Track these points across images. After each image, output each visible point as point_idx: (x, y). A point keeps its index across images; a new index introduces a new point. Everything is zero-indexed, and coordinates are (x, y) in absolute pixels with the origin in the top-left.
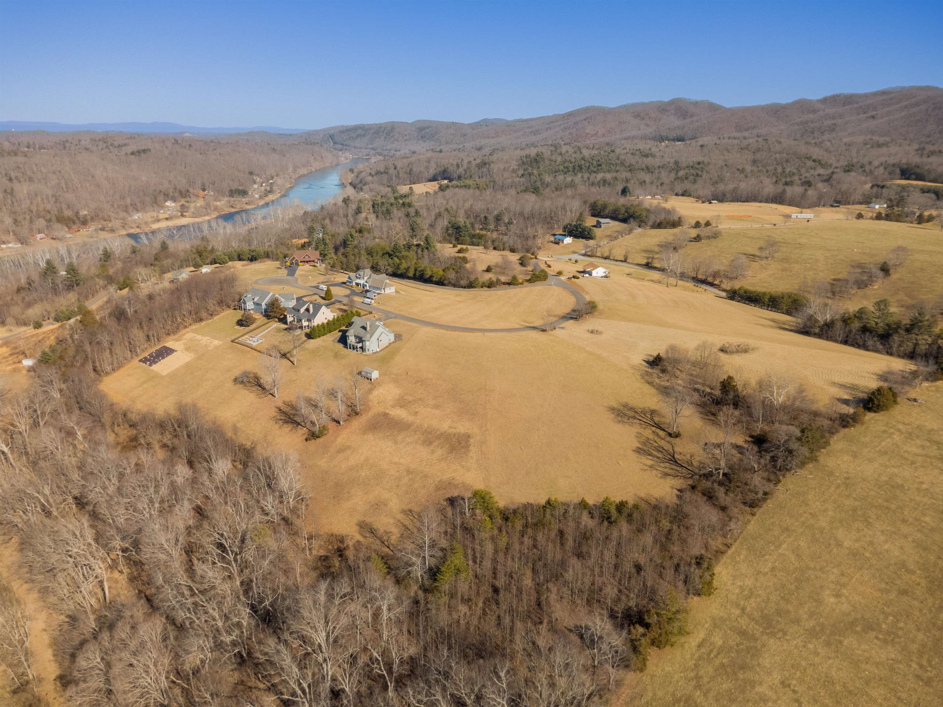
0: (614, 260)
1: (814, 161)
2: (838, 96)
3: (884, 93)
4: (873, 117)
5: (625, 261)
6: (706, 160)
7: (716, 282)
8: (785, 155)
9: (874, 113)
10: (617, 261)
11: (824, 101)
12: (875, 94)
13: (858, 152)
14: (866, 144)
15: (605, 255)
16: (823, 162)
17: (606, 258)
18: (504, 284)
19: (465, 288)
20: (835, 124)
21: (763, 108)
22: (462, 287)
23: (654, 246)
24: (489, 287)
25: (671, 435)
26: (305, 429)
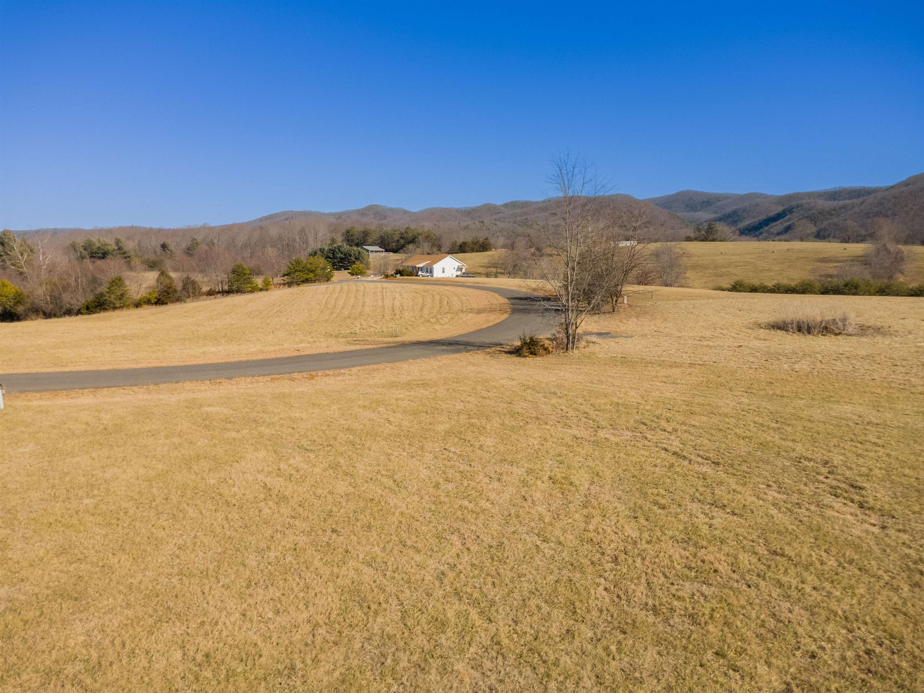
2: (516, 202)
4: (555, 214)
9: (553, 212)
11: (506, 205)
18: (211, 293)
19: (79, 312)
21: (457, 211)
22: (69, 312)
24: (163, 303)
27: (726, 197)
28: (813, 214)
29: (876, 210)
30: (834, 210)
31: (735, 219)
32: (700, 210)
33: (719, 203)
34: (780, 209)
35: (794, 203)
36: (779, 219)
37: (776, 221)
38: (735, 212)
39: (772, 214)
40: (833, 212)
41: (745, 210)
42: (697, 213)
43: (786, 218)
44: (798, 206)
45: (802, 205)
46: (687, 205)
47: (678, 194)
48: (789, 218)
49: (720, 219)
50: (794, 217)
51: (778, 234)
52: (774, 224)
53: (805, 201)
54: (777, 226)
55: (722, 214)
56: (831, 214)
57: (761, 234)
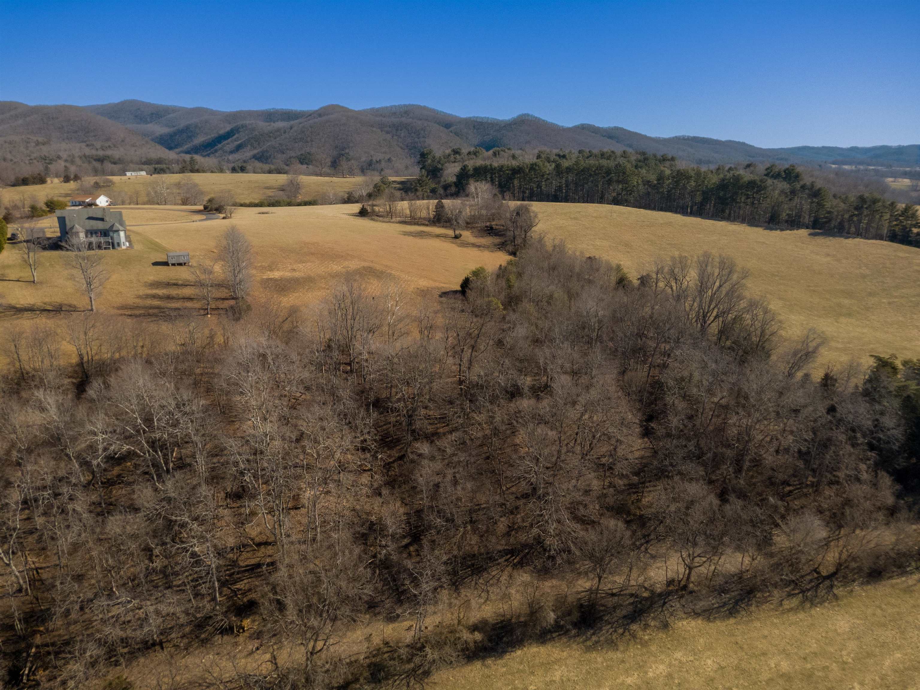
25: (456, 237)
26: (209, 316)
27: (174, 110)
28: (256, 135)
29: (300, 136)
30: (271, 133)
31: (189, 134)
32: (151, 122)
33: (169, 116)
34: (228, 128)
35: (240, 123)
36: (229, 138)
37: (227, 139)
38: (187, 128)
39: (222, 132)
40: (271, 135)
41: (196, 126)
42: (148, 125)
43: (234, 137)
44: (243, 126)
45: (246, 126)
46: (136, 116)
47: (123, 103)
48: (237, 138)
49: (175, 134)
50: (242, 137)
51: (232, 152)
52: (226, 142)
53: (248, 122)
54: (229, 145)
55: (175, 128)
56: (270, 137)
57: (216, 151)
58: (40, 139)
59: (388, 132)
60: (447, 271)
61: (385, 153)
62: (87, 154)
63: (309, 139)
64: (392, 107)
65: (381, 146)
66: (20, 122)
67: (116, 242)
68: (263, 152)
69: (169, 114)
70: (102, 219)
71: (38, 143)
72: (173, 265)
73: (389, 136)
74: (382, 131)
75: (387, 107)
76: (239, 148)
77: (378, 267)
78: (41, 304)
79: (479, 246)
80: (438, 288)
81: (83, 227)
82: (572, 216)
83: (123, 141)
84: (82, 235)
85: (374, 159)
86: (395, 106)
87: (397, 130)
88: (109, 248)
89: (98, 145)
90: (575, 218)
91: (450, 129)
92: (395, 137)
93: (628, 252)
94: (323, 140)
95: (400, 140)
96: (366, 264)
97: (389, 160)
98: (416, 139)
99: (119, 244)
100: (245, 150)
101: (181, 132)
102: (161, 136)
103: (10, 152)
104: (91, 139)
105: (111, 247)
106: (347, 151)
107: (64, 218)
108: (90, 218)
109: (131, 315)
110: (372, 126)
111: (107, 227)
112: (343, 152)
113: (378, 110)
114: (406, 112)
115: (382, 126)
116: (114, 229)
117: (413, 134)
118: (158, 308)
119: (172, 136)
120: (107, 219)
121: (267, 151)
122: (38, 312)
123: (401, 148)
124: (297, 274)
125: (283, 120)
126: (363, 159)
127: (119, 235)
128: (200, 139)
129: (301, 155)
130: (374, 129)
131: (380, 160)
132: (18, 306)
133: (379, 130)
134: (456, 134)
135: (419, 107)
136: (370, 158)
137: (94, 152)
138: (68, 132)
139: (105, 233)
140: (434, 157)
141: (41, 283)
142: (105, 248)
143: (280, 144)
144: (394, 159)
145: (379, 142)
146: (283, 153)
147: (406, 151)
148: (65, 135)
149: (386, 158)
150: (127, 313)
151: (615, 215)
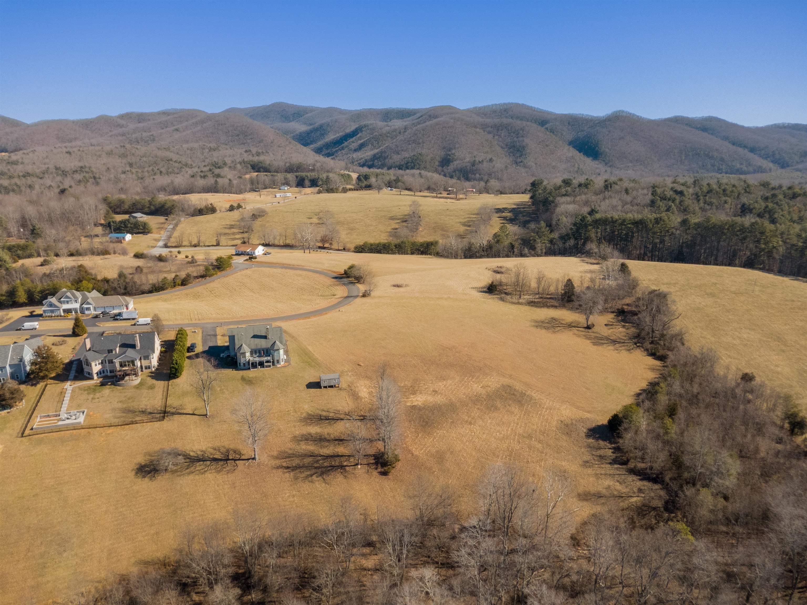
0: (205, 246)
1: (175, 162)
2: (131, 114)
3: (164, 113)
4: (177, 130)
5: (218, 245)
6: (87, 165)
7: (327, 245)
8: (150, 158)
9: (175, 127)
10: (209, 246)
11: (122, 117)
12: (159, 113)
13: (203, 154)
14: (203, 149)
15: (195, 242)
16: (183, 163)
17: (195, 246)
20: (152, 135)
23: (221, 229)
24: (185, 285)
25: (588, 327)
26: (359, 466)
27: (312, 110)
28: (376, 135)
29: (413, 138)
30: (389, 133)
31: (322, 132)
32: (293, 121)
33: (307, 115)
34: (353, 127)
35: (363, 123)
36: (354, 136)
37: (352, 137)
38: (321, 126)
39: (348, 131)
40: (388, 135)
41: (328, 125)
42: (291, 124)
43: (358, 136)
44: (365, 126)
45: (368, 126)
46: (282, 116)
47: (273, 105)
48: (360, 136)
49: (311, 132)
50: (364, 137)
51: (355, 150)
52: (351, 140)
53: (369, 122)
54: (354, 143)
55: (312, 127)
56: (387, 137)
57: (343, 149)
58: (213, 145)
59: (489, 133)
60: (588, 389)
61: (487, 152)
62: (246, 160)
63: (421, 141)
64: (492, 105)
65: (483, 146)
66: (199, 128)
67: (276, 359)
68: (382, 152)
69: (307, 113)
70: (265, 337)
71: (211, 149)
72: (325, 387)
73: (491, 136)
74: (484, 131)
75: (489, 106)
76: (362, 146)
77: (518, 386)
78: (212, 451)
79: (614, 342)
80: (582, 420)
81: (249, 346)
82: (709, 291)
83: (272, 143)
84: (248, 354)
85: (477, 160)
86: (496, 105)
87: (498, 130)
88: (270, 366)
89: (254, 150)
90: (712, 295)
91: (546, 126)
92: (496, 137)
93: (783, 351)
94: (433, 141)
95: (500, 139)
96: (506, 381)
97: (491, 160)
98: (515, 139)
99: (278, 362)
100: (366, 149)
101: (316, 130)
102: (300, 133)
103: (191, 158)
104: (248, 141)
105: (271, 364)
106: (453, 151)
107: (234, 336)
108: (255, 337)
109: (288, 468)
110: (476, 127)
111: (269, 346)
112: (450, 153)
113: (480, 108)
114: (505, 110)
115: (484, 127)
116: (275, 348)
117: (512, 134)
118: (312, 455)
119: (308, 133)
120: (269, 337)
121: (385, 152)
122: (208, 463)
123: (502, 147)
124: (439, 399)
125: (398, 118)
126: (467, 160)
127: (279, 353)
128: (331, 137)
129: (414, 156)
130: (478, 130)
131: (482, 161)
132: (192, 454)
133: (482, 131)
134: (552, 131)
135: (517, 105)
136: (474, 159)
137: (251, 158)
138: (232, 136)
139: (267, 352)
140: (545, 188)
141: (213, 416)
142: (267, 367)
143: (396, 145)
144: (494, 158)
145: (482, 143)
146: (399, 154)
147: (506, 150)
148: (230, 138)
149: (488, 159)
150: (284, 464)
151: (757, 288)
